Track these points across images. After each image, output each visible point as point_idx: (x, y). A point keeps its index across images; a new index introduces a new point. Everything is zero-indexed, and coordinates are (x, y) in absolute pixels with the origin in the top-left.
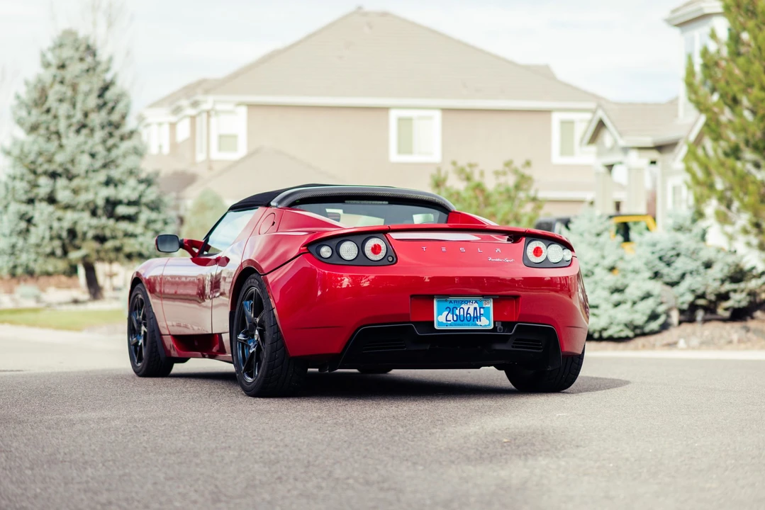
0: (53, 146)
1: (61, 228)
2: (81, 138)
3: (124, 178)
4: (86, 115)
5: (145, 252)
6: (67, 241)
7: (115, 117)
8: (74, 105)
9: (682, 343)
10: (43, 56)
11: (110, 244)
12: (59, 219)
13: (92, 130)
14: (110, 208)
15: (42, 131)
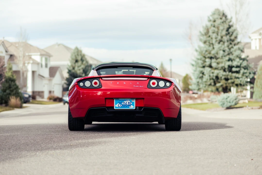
0: (211, 48)
1: (213, 76)
2: (220, 45)
3: (235, 58)
4: (222, 37)
5: (242, 83)
6: (216, 80)
7: (233, 38)
8: (218, 34)
10: (209, 17)
11: (230, 81)
12: (213, 73)
13: (224, 42)
14: (230, 69)
15: (207, 43)
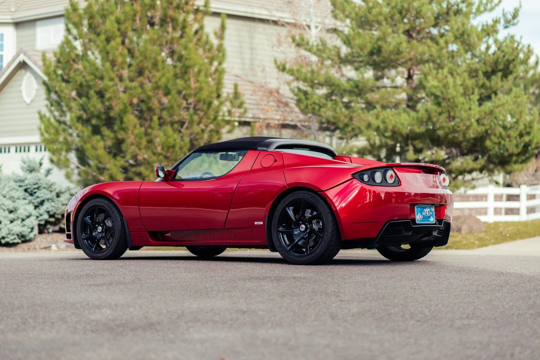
9: (54, 247)
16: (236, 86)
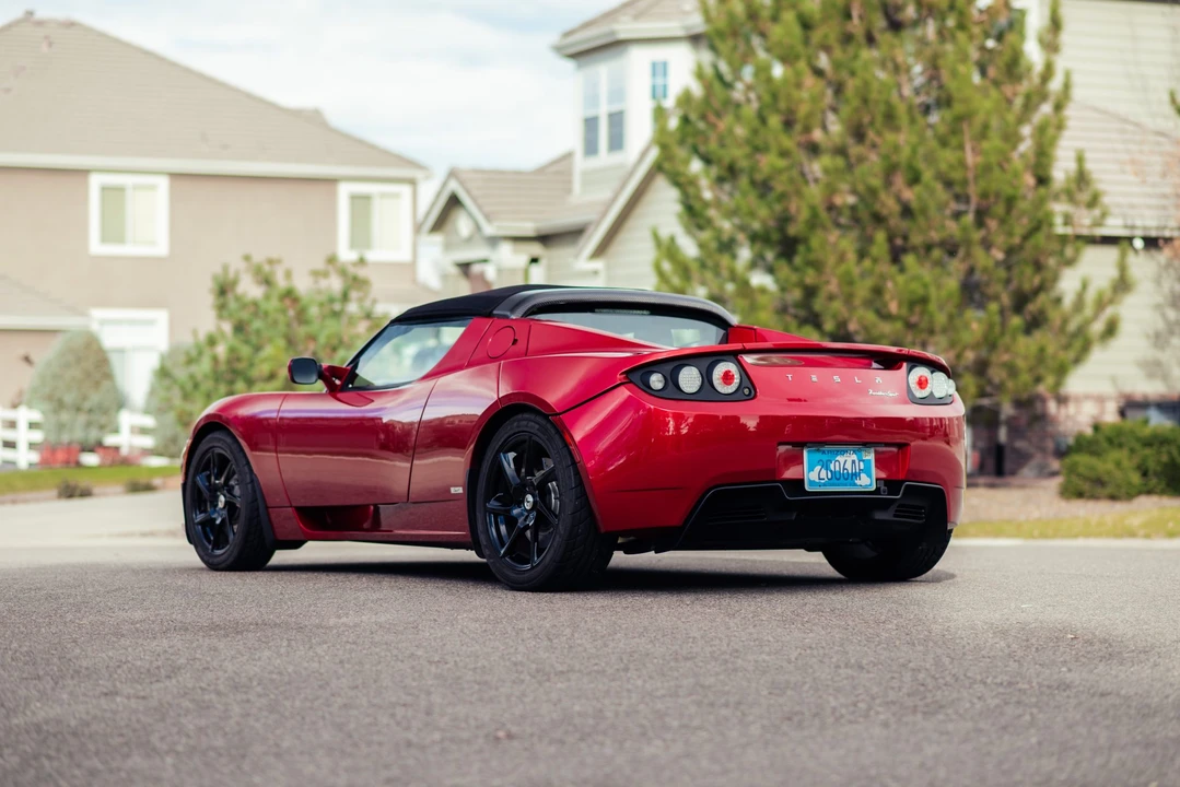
16: (1080, 160)
